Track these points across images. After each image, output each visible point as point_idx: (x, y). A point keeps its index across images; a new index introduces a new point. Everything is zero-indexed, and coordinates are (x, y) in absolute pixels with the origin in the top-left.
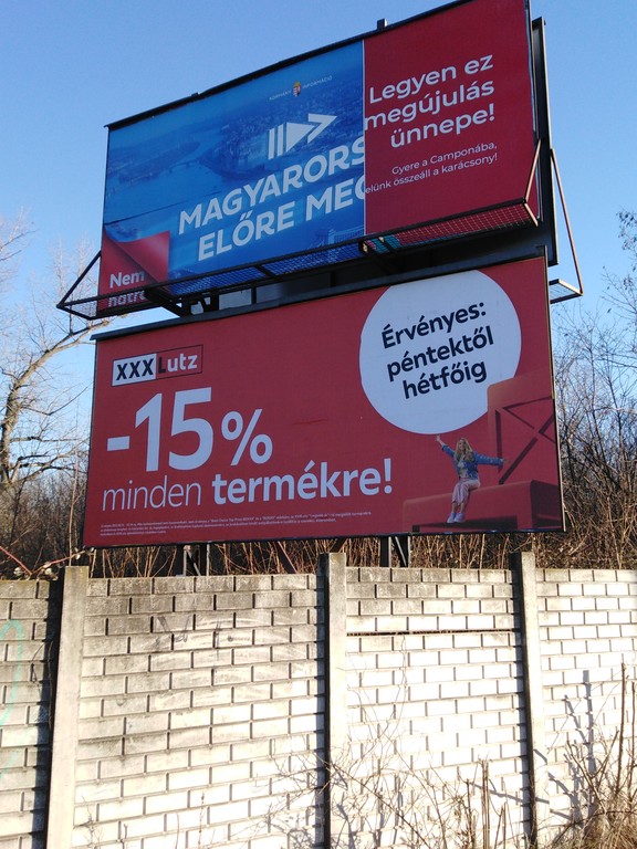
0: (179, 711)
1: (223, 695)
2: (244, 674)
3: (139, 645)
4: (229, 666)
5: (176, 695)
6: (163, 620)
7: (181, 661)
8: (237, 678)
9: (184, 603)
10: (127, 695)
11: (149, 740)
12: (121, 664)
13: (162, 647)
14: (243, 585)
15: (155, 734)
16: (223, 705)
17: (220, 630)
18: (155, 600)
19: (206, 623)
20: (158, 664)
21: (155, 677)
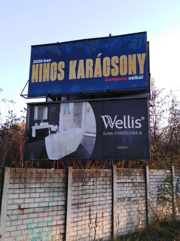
0: (87, 198)
1: (95, 195)
2: (98, 191)
3: (81, 184)
4: (96, 189)
5: (87, 195)
6: (84, 179)
7: (88, 188)
8: (97, 192)
9: (88, 175)
10: (79, 195)
11: (82, 204)
12: (77, 188)
13: (84, 185)
15: (83, 203)
16: (95, 197)
17: (94, 181)
19: (92, 180)
20: (84, 188)
21: (83, 191)
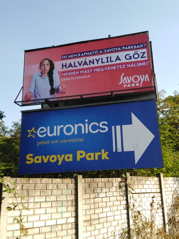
0: (100, 213)
1: (108, 209)
3: (92, 196)
4: (109, 201)
5: (100, 209)
6: (96, 189)
7: (100, 200)
9: (100, 185)
10: (90, 209)
12: (89, 201)
13: (96, 197)
14: (110, 181)
15: (96, 219)
16: (108, 212)
17: (107, 192)
18: (94, 184)
19: (104, 190)
20: (96, 201)
21: (95, 204)
